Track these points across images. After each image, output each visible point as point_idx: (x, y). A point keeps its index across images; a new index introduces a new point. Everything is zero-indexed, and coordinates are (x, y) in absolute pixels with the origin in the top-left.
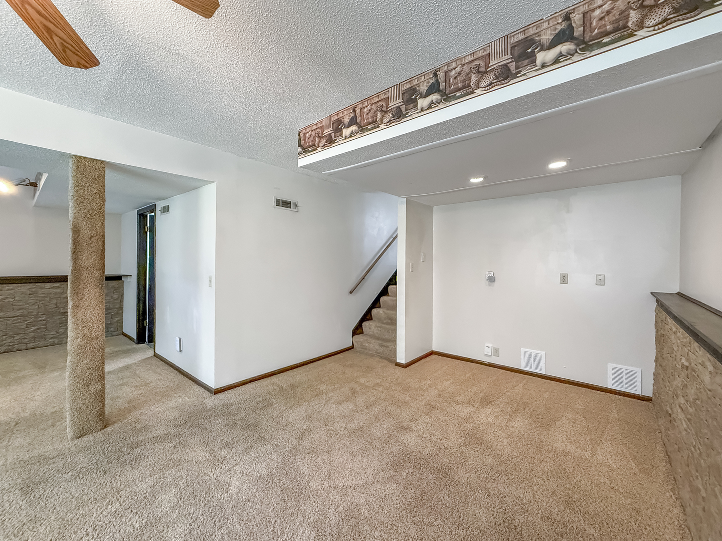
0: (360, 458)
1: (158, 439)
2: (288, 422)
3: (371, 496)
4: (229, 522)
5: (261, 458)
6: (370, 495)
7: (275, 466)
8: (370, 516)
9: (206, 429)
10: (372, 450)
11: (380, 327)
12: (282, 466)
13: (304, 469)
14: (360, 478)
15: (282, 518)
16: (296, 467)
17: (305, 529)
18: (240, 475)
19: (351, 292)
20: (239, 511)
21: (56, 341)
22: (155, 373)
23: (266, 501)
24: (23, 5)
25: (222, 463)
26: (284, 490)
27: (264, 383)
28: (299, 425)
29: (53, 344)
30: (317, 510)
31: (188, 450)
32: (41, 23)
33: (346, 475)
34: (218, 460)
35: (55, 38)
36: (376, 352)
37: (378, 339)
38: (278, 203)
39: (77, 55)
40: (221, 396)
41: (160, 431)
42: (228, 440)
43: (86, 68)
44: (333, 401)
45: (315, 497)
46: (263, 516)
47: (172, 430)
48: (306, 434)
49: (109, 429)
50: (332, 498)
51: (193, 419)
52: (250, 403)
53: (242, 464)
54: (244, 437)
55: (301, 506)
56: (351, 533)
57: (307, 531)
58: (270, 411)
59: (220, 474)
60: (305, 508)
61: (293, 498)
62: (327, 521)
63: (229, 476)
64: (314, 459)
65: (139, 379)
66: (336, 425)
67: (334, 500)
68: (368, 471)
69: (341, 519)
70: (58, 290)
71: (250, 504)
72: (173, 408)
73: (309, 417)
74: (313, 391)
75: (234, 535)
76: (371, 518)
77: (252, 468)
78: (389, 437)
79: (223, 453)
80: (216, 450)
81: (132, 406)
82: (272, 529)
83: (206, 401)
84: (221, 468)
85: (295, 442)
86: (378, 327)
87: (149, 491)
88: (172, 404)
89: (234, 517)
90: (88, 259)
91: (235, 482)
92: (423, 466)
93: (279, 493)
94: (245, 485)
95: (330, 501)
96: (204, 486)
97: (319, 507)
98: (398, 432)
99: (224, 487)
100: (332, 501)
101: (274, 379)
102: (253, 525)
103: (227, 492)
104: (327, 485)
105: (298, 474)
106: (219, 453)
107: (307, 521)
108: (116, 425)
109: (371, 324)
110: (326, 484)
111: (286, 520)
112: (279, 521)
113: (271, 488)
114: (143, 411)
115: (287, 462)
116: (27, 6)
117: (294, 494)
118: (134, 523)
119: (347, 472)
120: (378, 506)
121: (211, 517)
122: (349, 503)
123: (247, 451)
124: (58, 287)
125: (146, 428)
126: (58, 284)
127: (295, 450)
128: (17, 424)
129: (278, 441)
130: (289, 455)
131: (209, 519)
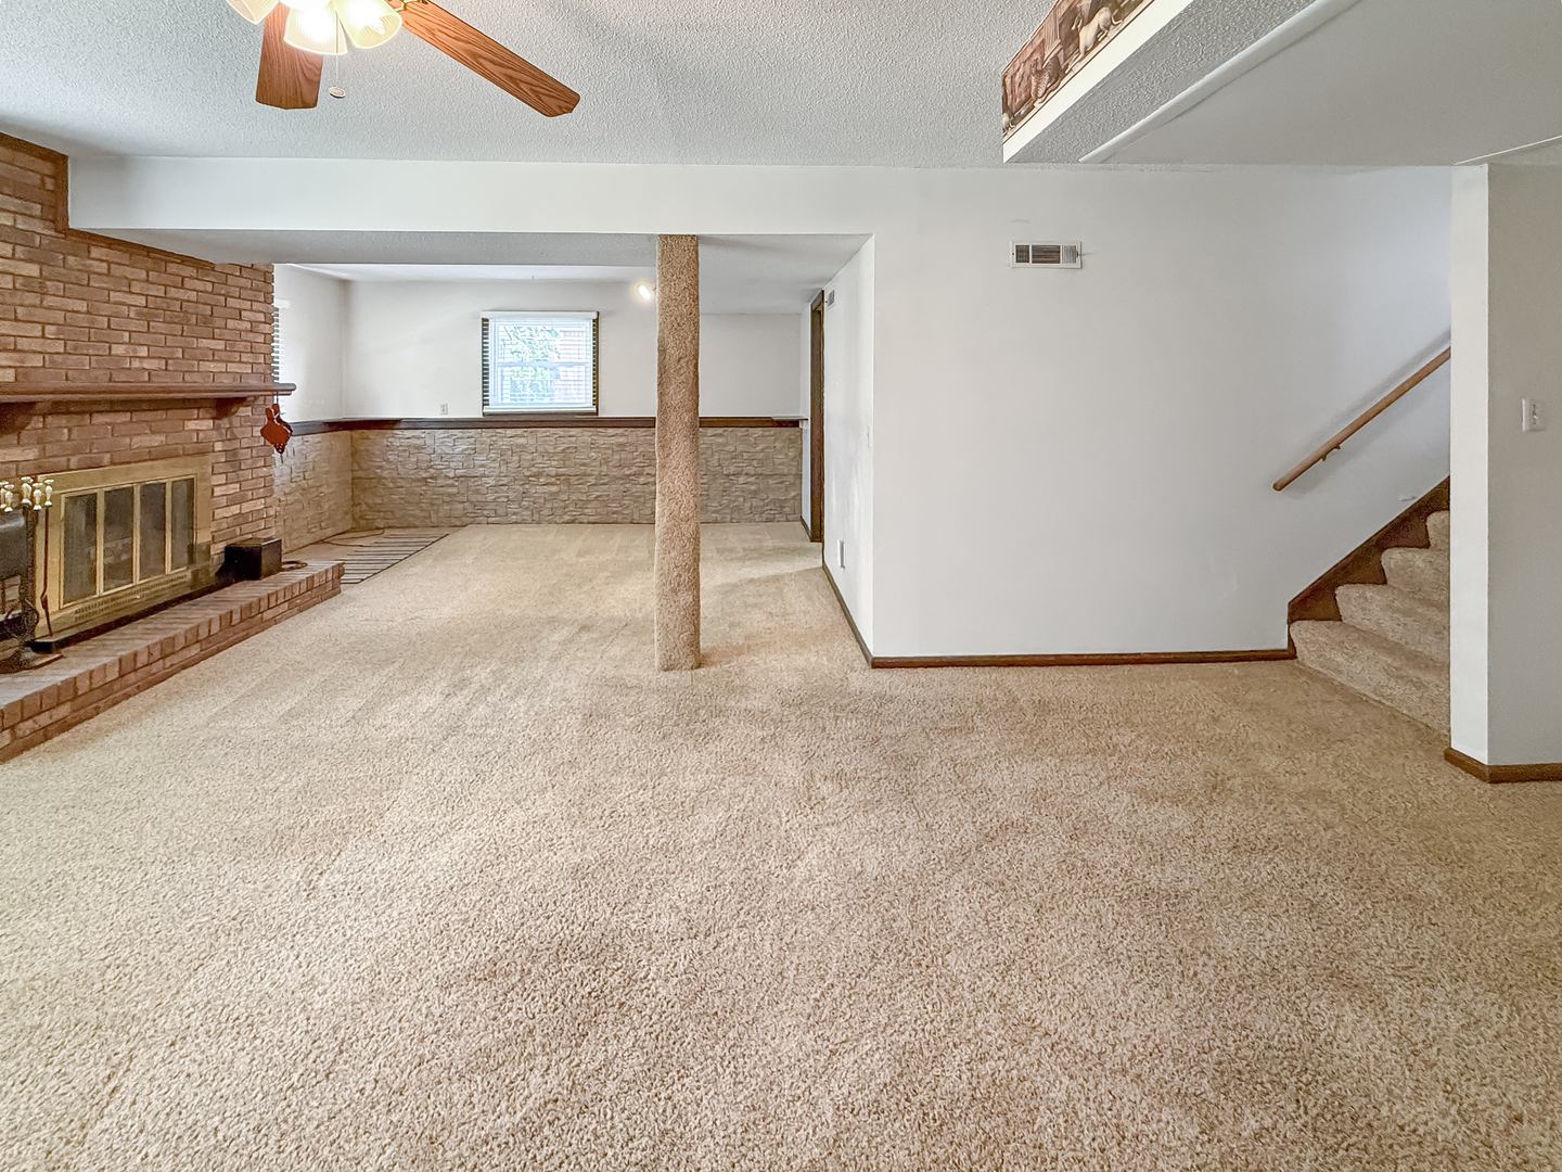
0: (1121, 977)
1: (751, 716)
2: (984, 788)
3: (1091, 1104)
4: (760, 924)
5: (884, 837)
6: (1092, 1096)
7: (900, 870)
8: (1053, 1153)
9: (824, 729)
10: (1177, 978)
11: (1406, 613)
12: (915, 877)
13: (958, 915)
14: (1089, 1031)
15: (849, 987)
16: (941, 897)
17: (878, 1049)
18: (828, 848)
19: (1279, 487)
20: (787, 917)
21: (719, 517)
22: (809, 598)
23: (841, 932)
24: (477, 62)
25: (812, 808)
26: (887, 928)
27: (981, 678)
28: (1003, 806)
29: (716, 522)
30: (928, 1027)
31: (776, 755)
32: (501, 73)
33: (1053, 995)
34: (810, 799)
35: (523, 86)
36: (1374, 692)
37: (1393, 649)
38: (1022, 254)
39: (553, 97)
40: (883, 675)
41: (756, 702)
42: (846, 770)
43: (570, 110)
44: (1133, 783)
45: (943, 994)
46: (818, 958)
47: (776, 709)
48: (1011, 833)
49: (701, 671)
50: (980, 1026)
51: (815, 700)
52: (928, 711)
53: (843, 828)
54: (877, 776)
55: (900, 991)
56: (972, 1148)
57: (877, 1056)
58: (958, 743)
59: (797, 825)
60: (905, 1003)
61: (893, 963)
62: (935, 1071)
63: (810, 839)
64: (994, 903)
65: (780, 603)
66: (1104, 849)
67: (983, 1035)
68: (1128, 1030)
69: (969, 1093)
70: (721, 440)
71: (810, 916)
72: (796, 669)
73: (1040, 799)
74: (1087, 736)
75: (753, 957)
76: (1055, 1159)
77: (857, 847)
78: (1263, 974)
79: (826, 789)
80: (818, 776)
81: (749, 646)
82: (817, 995)
83: (853, 676)
84: (806, 816)
85: (972, 838)
86: (1398, 610)
87: (693, 794)
88: (800, 662)
89: (772, 922)
90: (677, 396)
91: (811, 857)
92: (1354, 1153)
93: (873, 931)
94: (825, 874)
95: (971, 1031)
96: (763, 832)
97: (935, 1023)
98: (1310, 979)
99: (792, 855)
100: (977, 1034)
101: (1010, 676)
102: (792, 963)
103: (789, 868)
104: (989, 987)
105: (936, 918)
106: (819, 784)
107: (891, 1035)
108: (713, 669)
109: (1369, 594)
110: (988, 984)
111: (853, 998)
112: (838, 991)
113: (865, 910)
114: (755, 658)
115: (928, 875)
116: (482, 61)
117: (901, 956)
118: (651, 836)
119: (1062, 989)
120: (1095, 1145)
121: (740, 896)
122: (1015, 1072)
123: (867, 807)
124: (721, 435)
125: (744, 691)
126: (720, 431)
127: (960, 858)
128: (627, 625)
129: (937, 818)
130: (943, 862)
131: (737, 897)
